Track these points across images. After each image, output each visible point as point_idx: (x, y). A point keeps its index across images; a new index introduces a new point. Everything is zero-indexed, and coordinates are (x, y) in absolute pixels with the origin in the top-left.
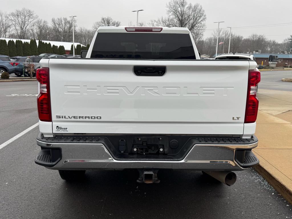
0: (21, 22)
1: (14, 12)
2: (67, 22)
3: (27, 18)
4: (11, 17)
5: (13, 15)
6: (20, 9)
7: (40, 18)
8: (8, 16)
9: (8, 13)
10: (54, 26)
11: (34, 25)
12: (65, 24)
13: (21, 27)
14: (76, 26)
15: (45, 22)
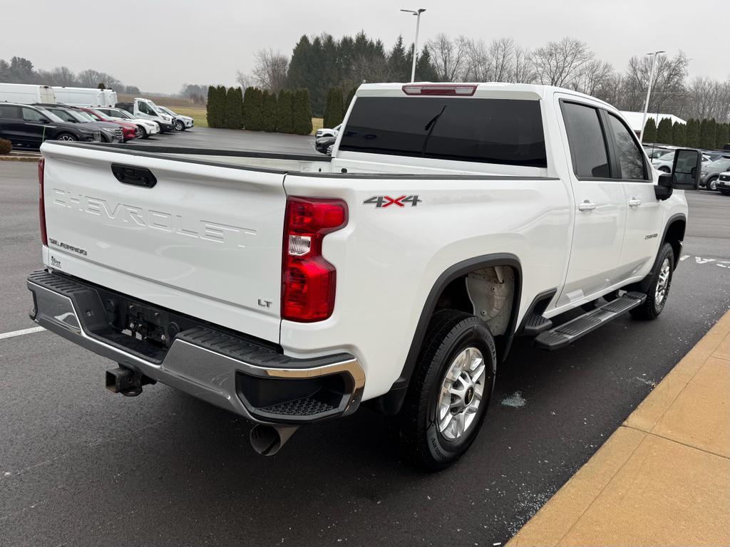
0: (553, 69)
1: (545, 48)
2: (664, 65)
3: (569, 59)
4: (537, 57)
5: (541, 53)
6: (558, 41)
7: (597, 58)
8: (531, 56)
9: (533, 50)
10: (632, 75)
11: (581, 75)
12: (660, 70)
13: (553, 79)
14: (684, 75)
15: (606, 66)
